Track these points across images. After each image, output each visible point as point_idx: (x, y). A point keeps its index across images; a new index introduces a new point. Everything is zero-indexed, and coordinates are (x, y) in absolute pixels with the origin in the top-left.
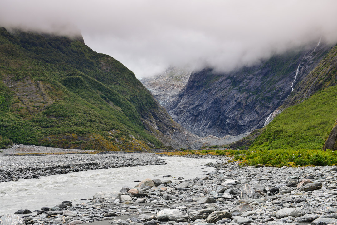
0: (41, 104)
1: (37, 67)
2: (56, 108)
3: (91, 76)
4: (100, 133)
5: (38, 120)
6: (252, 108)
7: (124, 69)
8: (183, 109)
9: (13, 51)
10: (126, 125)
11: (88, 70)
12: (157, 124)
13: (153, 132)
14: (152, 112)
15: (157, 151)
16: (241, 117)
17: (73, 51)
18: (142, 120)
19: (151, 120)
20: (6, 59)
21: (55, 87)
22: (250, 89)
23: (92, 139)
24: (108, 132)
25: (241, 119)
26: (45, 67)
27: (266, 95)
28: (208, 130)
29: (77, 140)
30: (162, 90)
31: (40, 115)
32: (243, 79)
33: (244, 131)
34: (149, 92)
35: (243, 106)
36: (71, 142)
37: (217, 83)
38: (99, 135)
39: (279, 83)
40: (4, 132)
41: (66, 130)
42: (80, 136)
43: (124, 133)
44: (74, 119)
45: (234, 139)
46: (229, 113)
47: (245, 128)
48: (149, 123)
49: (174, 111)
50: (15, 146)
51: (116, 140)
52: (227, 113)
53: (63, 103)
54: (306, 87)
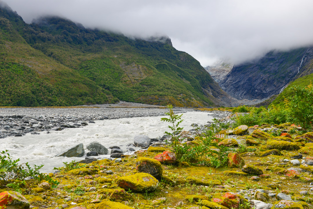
0: (139, 78)
1: (141, 58)
2: (147, 81)
3: (173, 64)
4: (172, 96)
5: (136, 87)
6: (272, 83)
7: (194, 60)
8: (229, 84)
9: (129, 49)
10: (192, 92)
11: (172, 60)
12: (212, 92)
13: (209, 97)
14: (209, 85)
15: (209, 108)
16: (264, 88)
17: (164, 50)
18: (202, 90)
19: (209, 89)
20: (124, 53)
21: (148, 69)
22: (271, 72)
23: (167, 99)
24: (178, 95)
25: (264, 89)
26: (146, 58)
27: (281, 75)
28: (244, 96)
29: (158, 100)
30: (218, 73)
31: (137, 85)
32: (267, 66)
33: (266, 97)
34: (208, 73)
35: (266, 82)
36: (154, 101)
37: (250, 69)
38: (172, 97)
39: (290, 68)
40: (116, 94)
41: (151, 94)
42: (160, 97)
43: (188, 96)
44: (157, 87)
45: (259, 101)
46: (257, 86)
47: (267, 95)
48: (207, 91)
49: (224, 85)
50: (121, 102)
51: (183, 100)
52: (256, 86)
53: (152, 78)
54: (310, 68)
